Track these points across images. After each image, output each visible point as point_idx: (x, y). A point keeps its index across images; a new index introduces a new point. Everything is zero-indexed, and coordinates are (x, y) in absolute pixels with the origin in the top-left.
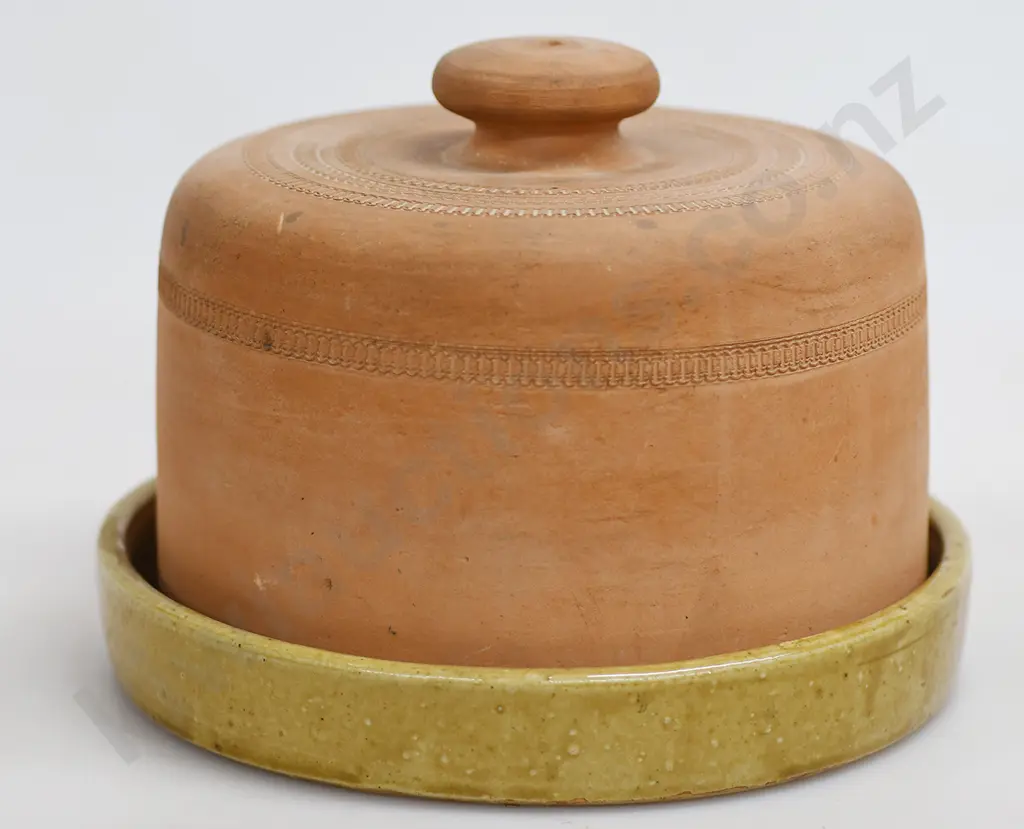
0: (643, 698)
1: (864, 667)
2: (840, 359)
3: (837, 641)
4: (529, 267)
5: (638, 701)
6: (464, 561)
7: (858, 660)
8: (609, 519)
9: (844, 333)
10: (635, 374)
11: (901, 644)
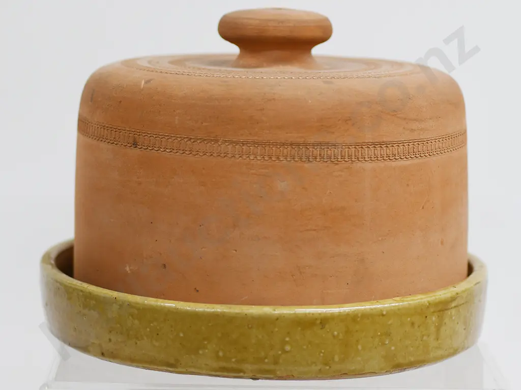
0: (324, 321)
1: (435, 314)
2: (425, 156)
3: (422, 299)
4: (270, 100)
5: (321, 323)
6: (235, 252)
7: (432, 310)
8: (308, 230)
9: (427, 143)
10: (323, 155)
11: (453, 305)
